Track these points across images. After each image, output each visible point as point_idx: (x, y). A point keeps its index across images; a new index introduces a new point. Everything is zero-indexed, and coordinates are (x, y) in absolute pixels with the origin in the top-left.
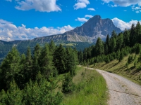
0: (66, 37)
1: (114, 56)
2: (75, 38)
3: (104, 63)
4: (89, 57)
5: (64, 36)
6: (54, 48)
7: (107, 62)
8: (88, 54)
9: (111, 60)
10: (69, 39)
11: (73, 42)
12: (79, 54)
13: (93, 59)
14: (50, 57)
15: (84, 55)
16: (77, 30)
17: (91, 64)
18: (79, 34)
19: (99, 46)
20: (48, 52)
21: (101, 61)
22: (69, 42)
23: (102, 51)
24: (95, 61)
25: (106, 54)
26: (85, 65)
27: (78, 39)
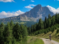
0: (20, 18)
1: (49, 29)
2: (25, 19)
3: (44, 34)
4: (34, 31)
5: (18, 18)
6: (13, 25)
7: (45, 33)
8: (34, 29)
9: (48, 32)
10: (21, 20)
11: (24, 21)
12: (28, 29)
13: (37, 32)
14: (10, 31)
15: (32, 30)
17: (36, 35)
18: (28, 16)
19: (40, 24)
20: (9, 28)
21: (42, 33)
22: (22, 21)
23: (43, 26)
24: (38, 33)
25: (45, 29)
26: (32, 36)
27: (27, 19)
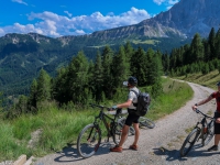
0: (142, 30)
2: (157, 31)
3: (200, 74)
4: (179, 64)
5: (139, 29)
7: (204, 73)
8: (178, 60)
9: (211, 70)
10: (147, 34)
11: (153, 38)
12: (163, 58)
13: (185, 68)
16: (162, 18)
17: (182, 74)
18: (164, 24)
19: (195, 47)
21: (196, 70)
22: (147, 38)
23: (201, 54)
24: (188, 71)
25: (206, 61)
26: (172, 76)
27: (161, 32)
